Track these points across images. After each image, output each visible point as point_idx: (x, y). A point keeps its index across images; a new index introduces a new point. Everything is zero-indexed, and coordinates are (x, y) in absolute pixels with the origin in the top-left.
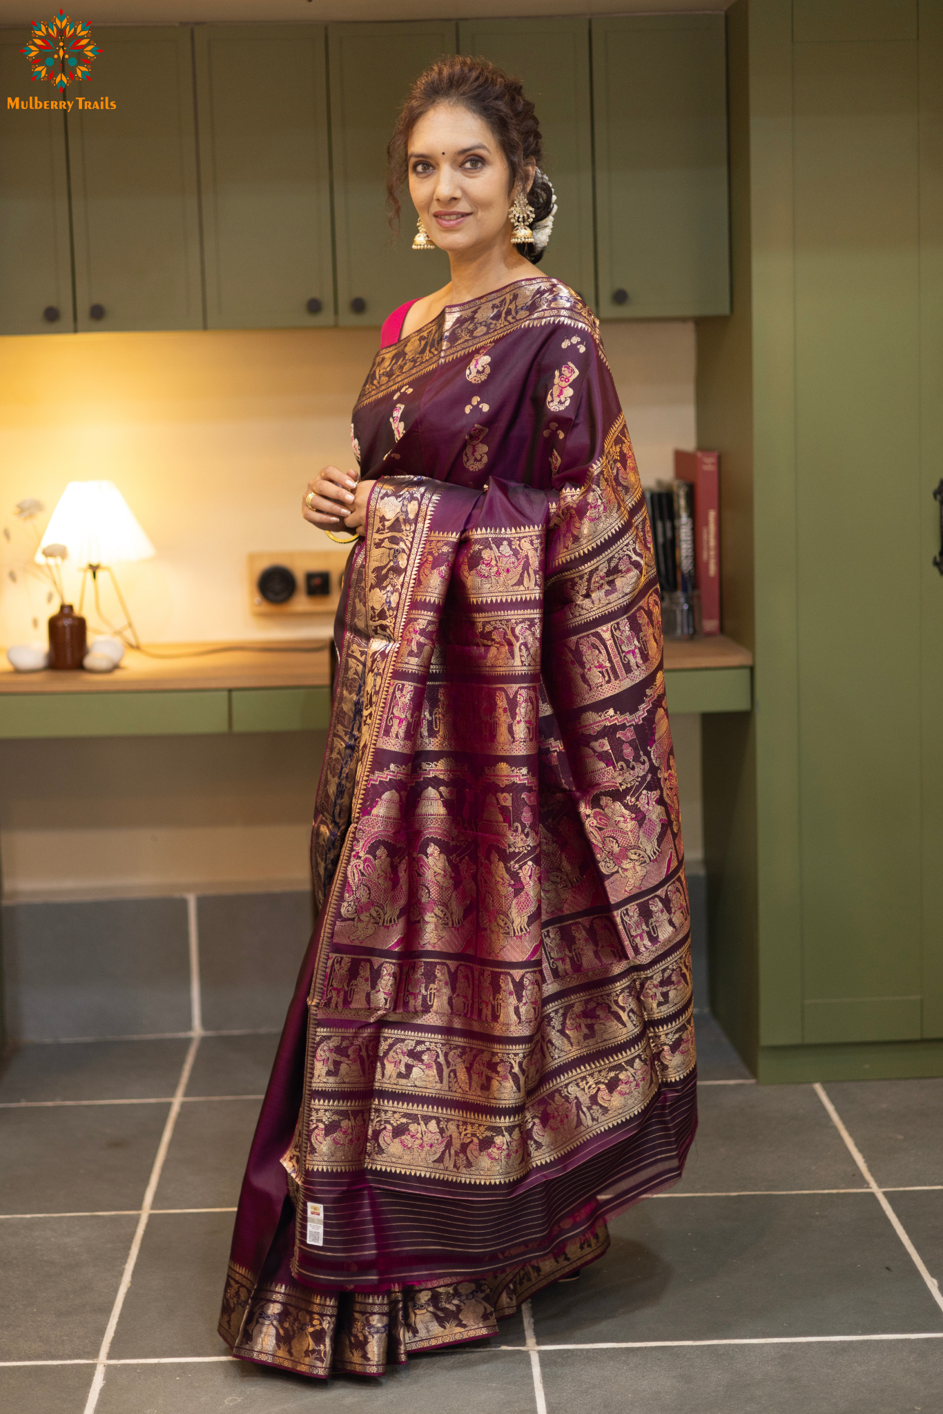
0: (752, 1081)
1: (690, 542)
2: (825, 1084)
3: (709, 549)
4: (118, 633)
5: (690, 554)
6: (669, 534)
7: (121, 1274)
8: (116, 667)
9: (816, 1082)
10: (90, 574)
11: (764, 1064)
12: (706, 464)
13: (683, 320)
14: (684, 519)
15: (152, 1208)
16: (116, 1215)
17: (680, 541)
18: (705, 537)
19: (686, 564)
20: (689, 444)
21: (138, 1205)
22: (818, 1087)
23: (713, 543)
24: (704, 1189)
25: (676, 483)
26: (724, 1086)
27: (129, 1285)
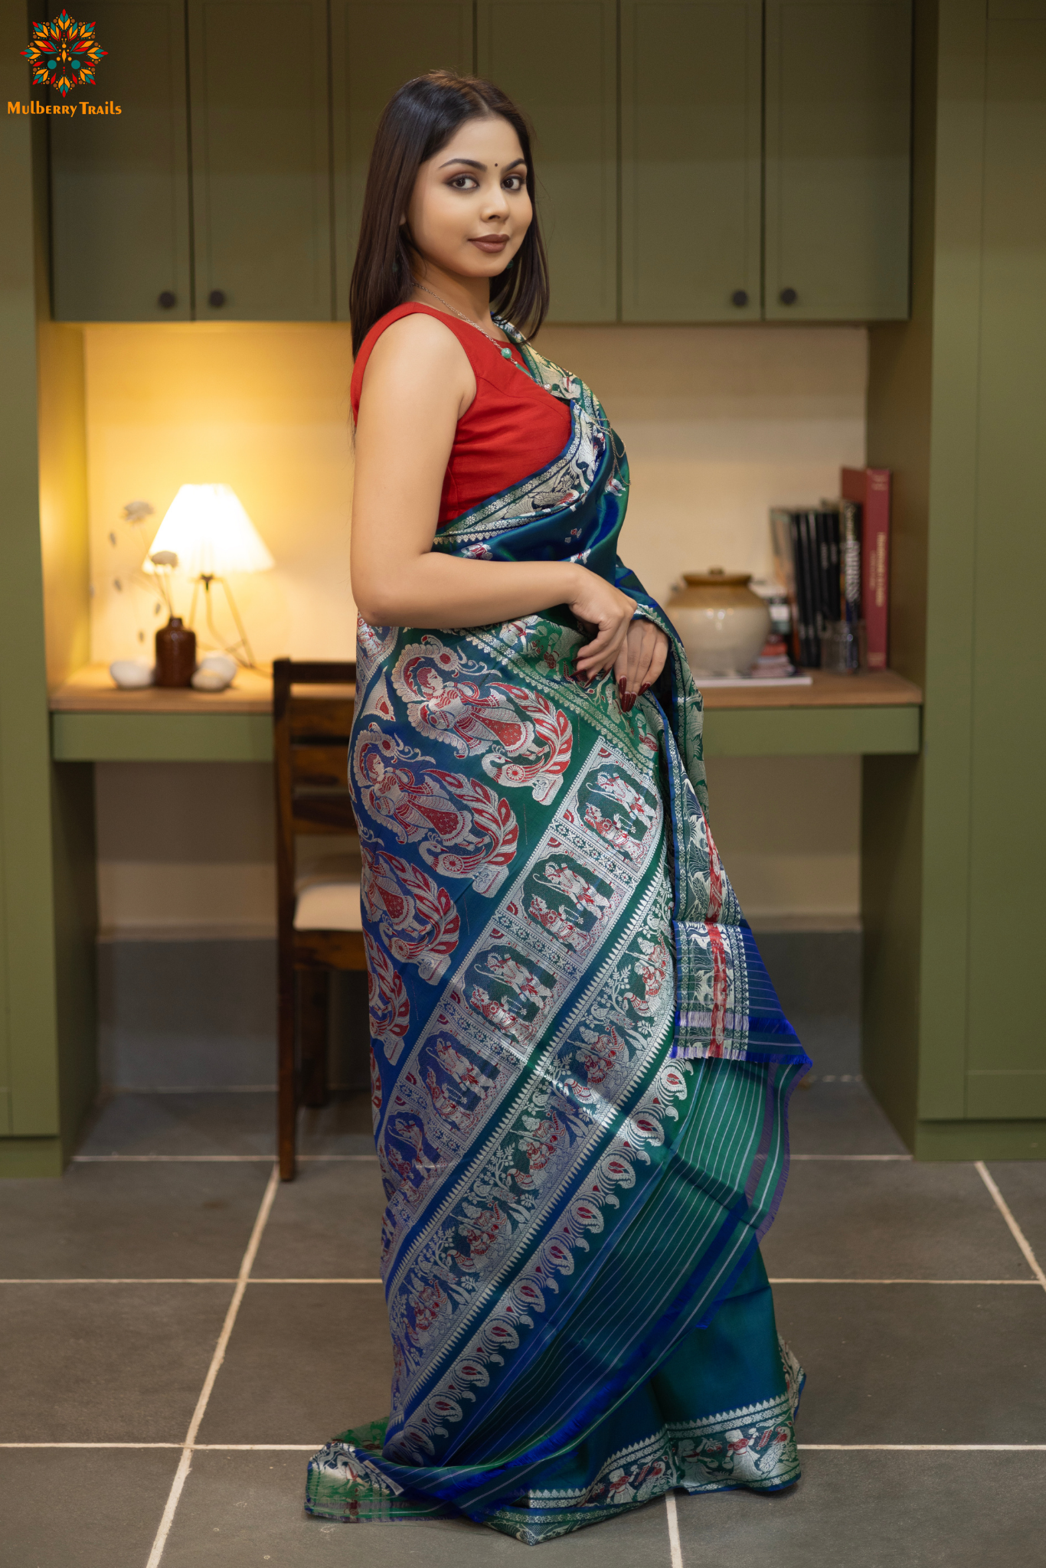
0: (907, 1158)
1: (856, 568)
2: (988, 1162)
3: (877, 576)
4: (232, 650)
5: (856, 581)
6: (834, 558)
7: (213, 1348)
8: (226, 686)
9: (979, 1160)
10: (202, 584)
11: (921, 1137)
12: (876, 483)
13: (854, 324)
14: (850, 543)
15: (251, 1276)
16: (210, 1283)
17: (845, 565)
18: (873, 563)
19: (851, 591)
20: (858, 460)
21: (235, 1273)
22: (980, 1166)
23: (881, 569)
24: (854, 1275)
25: (842, 505)
26: (877, 1163)
27: (222, 1361)
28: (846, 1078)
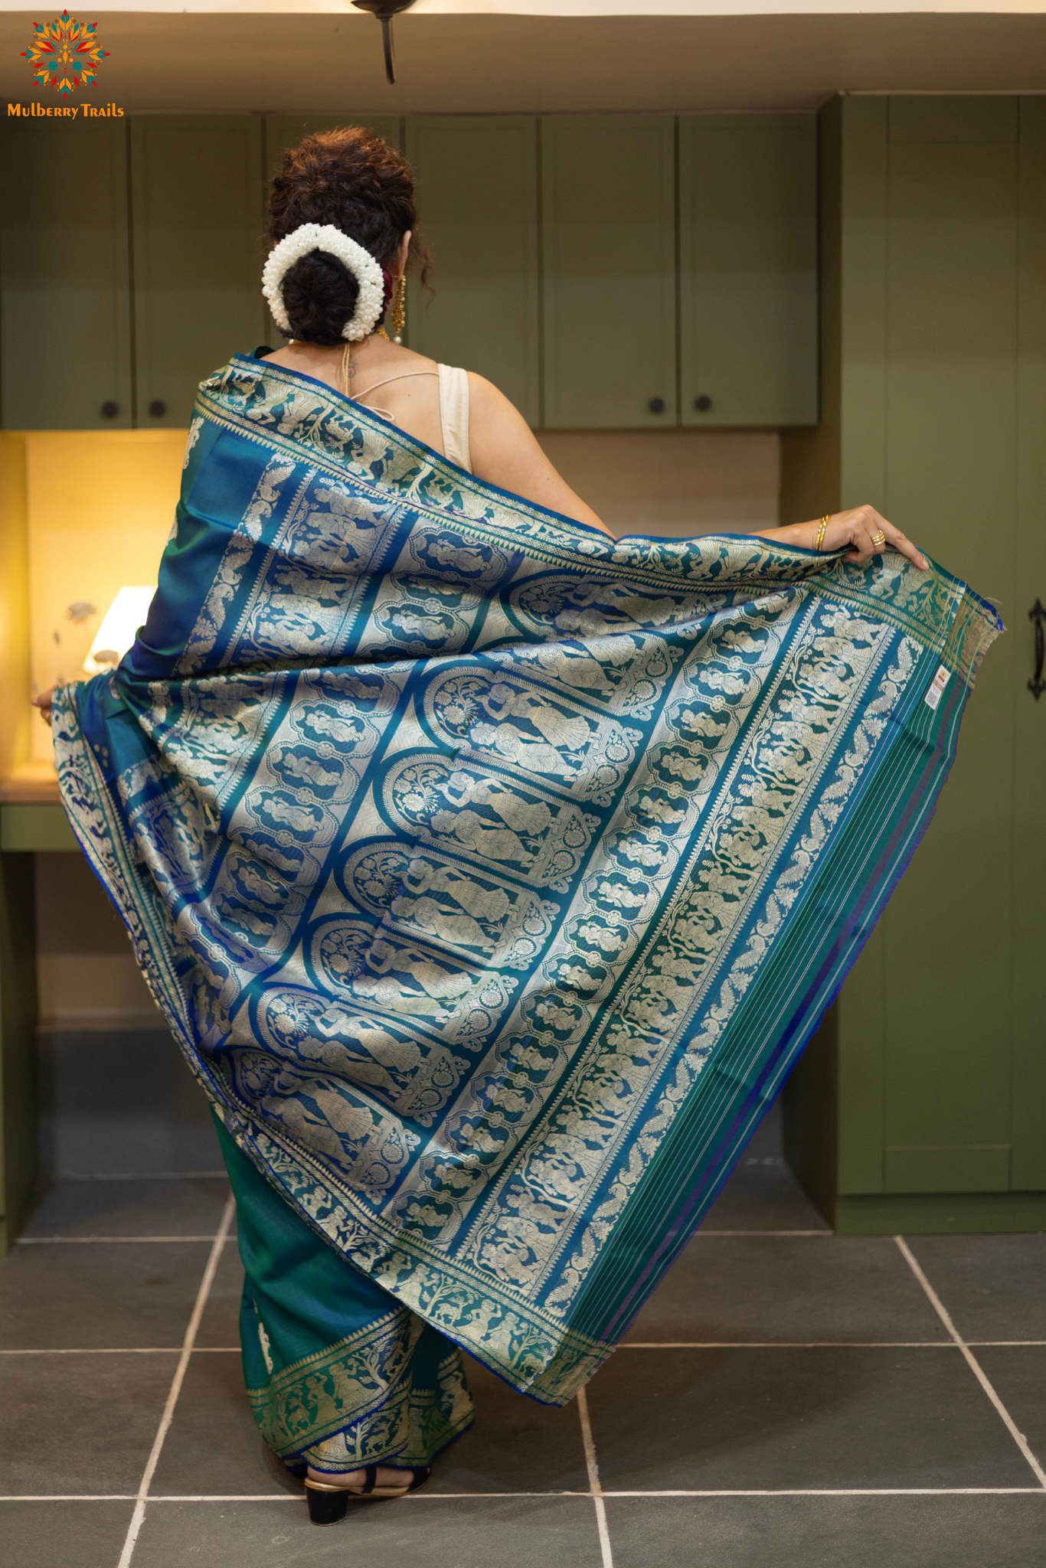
0: (828, 1233)
2: (907, 1237)
7: (162, 1411)
9: (898, 1234)
11: (842, 1213)
13: (768, 431)
15: (195, 1345)
16: (156, 1352)
21: (180, 1342)
22: (899, 1241)
26: (799, 1238)
27: (170, 1422)
28: (768, 1161)
